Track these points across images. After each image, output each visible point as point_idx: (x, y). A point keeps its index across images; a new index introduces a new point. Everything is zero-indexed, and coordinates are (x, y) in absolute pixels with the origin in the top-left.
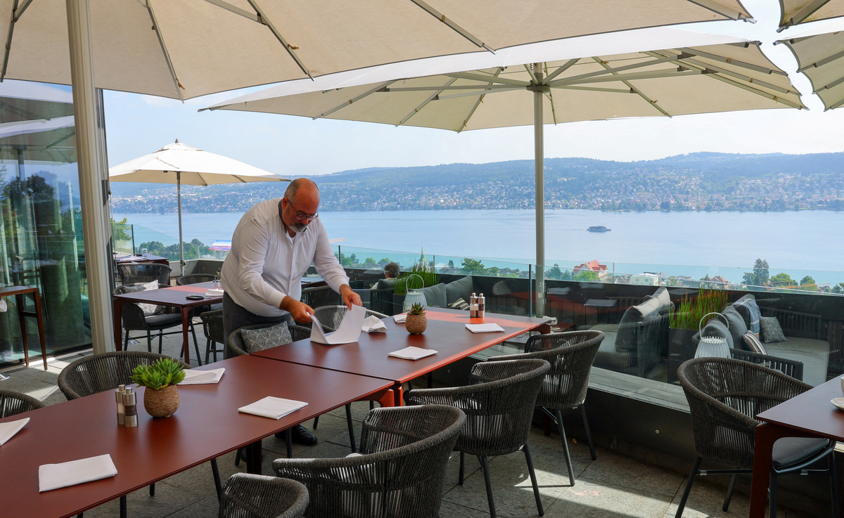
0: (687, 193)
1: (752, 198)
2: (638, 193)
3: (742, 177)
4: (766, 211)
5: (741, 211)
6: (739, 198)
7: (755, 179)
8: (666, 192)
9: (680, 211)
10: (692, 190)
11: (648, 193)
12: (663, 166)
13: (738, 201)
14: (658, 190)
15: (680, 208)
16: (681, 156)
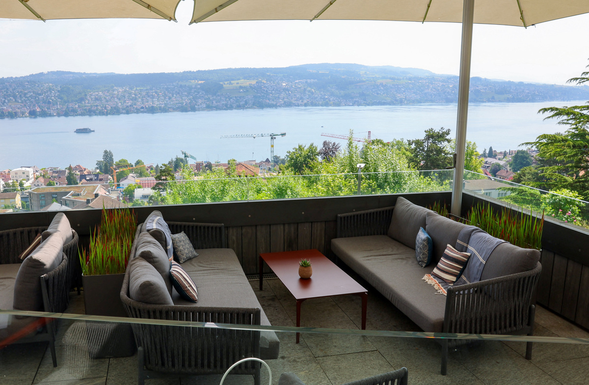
0: (49, 103)
1: (97, 106)
2: (10, 104)
3: (89, 90)
4: (107, 115)
5: (90, 115)
6: (87, 106)
7: (98, 92)
8: (32, 102)
9: (44, 117)
10: (53, 100)
11: (18, 103)
12: (28, 82)
13: (88, 108)
14: (25, 101)
15: (44, 114)
16: (42, 74)
